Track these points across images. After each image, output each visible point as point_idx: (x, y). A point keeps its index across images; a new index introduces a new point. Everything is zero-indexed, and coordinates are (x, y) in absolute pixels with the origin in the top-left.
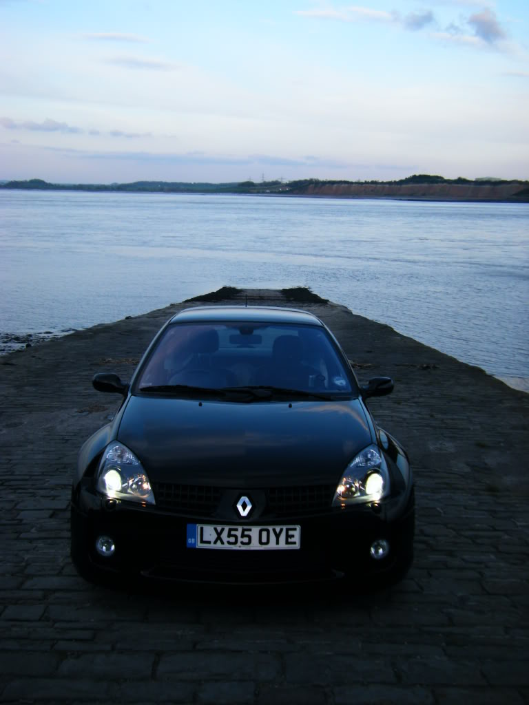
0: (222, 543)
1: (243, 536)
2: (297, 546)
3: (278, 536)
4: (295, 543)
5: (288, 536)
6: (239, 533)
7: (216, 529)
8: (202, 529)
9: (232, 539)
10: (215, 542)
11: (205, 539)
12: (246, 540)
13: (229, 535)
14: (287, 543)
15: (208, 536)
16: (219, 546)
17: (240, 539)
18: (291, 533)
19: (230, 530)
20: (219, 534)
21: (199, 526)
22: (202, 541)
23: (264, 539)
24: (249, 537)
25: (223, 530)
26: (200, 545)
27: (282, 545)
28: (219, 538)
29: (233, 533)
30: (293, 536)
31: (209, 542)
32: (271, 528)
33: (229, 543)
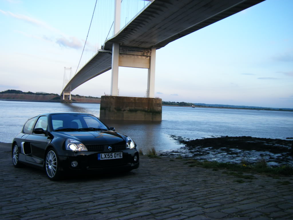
0: (106, 158)
1: (111, 155)
2: (122, 157)
3: (118, 155)
4: (121, 157)
5: (120, 155)
6: (110, 155)
7: (105, 154)
8: (101, 155)
9: (108, 157)
10: (105, 158)
11: (102, 157)
12: (111, 156)
13: (108, 156)
14: (120, 157)
15: (103, 156)
16: (106, 159)
17: (110, 157)
18: (121, 154)
19: (108, 154)
20: (105, 156)
21: (101, 154)
22: (102, 158)
23: (115, 156)
24: (112, 156)
25: (106, 154)
26: (101, 159)
27: (119, 157)
28: (105, 157)
29: (109, 155)
30: (121, 155)
31: (103, 158)
32: (116, 153)
33: (108, 158)
